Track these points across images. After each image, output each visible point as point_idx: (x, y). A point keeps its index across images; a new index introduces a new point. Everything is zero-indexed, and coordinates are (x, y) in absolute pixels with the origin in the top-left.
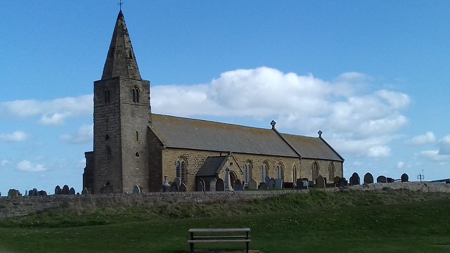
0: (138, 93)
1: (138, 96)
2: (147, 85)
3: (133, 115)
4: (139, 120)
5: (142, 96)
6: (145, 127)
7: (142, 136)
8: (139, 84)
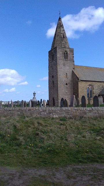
0: (67, 54)
1: (67, 56)
2: (72, 51)
3: (64, 65)
4: (68, 68)
5: (70, 56)
6: (71, 71)
7: (70, 75)
8: (68, 50)
